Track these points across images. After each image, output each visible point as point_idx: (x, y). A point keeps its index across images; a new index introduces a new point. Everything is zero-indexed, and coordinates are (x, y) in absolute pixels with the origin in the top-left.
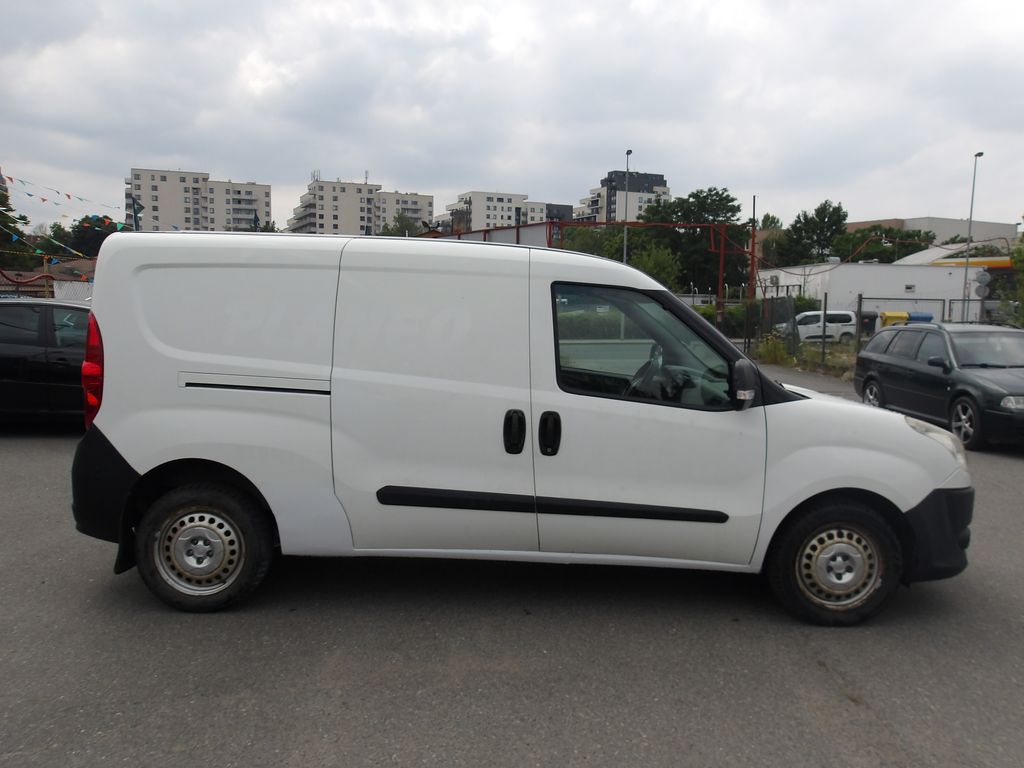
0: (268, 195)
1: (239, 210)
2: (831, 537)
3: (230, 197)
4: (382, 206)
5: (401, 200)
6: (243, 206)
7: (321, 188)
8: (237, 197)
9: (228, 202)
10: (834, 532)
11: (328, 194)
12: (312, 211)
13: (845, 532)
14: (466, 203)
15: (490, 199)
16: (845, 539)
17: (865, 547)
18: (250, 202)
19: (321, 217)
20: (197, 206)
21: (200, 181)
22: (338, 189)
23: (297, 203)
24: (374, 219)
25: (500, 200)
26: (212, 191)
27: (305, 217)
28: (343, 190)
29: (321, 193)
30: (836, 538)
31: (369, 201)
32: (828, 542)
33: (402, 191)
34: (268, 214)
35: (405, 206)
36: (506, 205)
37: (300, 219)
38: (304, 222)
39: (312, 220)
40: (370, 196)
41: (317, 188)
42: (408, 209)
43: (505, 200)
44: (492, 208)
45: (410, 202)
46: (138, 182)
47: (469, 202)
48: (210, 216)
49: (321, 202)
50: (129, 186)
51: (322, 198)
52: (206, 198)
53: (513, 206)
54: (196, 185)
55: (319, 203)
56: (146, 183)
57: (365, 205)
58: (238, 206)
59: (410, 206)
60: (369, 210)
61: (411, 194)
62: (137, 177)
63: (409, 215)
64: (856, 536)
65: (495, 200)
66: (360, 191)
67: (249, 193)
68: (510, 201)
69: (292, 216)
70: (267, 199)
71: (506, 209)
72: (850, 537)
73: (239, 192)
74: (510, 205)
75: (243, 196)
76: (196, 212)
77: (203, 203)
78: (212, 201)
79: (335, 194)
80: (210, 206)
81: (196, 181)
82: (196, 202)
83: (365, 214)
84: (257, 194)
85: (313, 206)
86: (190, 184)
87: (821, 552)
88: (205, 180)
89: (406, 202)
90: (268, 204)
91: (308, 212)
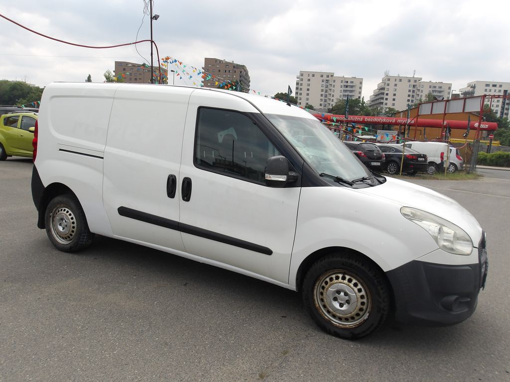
0: (361, 83)
1: (346, 91)
2: (337, 278)
3: (343, 84)
4: (421, 89)
5: (432, 86)
6: (348, 89)
7: (389, 80)
8: (346, 84)
9: (341, 87)
10: (341, 276)
11: (392, 83)
12: (382, 91)
13: (348, 277)
14: (472, 87)
15: (487, 85)
16: (346, 281)
17: (360, 290)
18: (352, 87)
19: (387, 94)
20: (327, 89)
21: (330, 76)
22: (398, 80)
23: (376, 88)
24: (415, 96)
25: (494, 86)
26: (334, 81)
27: (379, 94)
28: (401, 80)
29: (388, 82)
30: (340, 280)
31: (414, 86)
32: (335, 281)
33: (434, 81)
34: (360, 93)
35: (434, 89)
36: (497, 88)
37: (376, 95)
38: (378, 97)
39: (382, 96)
40: (415, 84)
41: (386, 80)
42: (435, 91)
43: (498, 86)
44: (488, 90)
45: (437, 87)
46: (302, 77)
47: (474, 87)
48: (332, 93)
49: (388, 87)
50: (298, 79)
51: (388, 85)
52: (331, 85)
53: (503, 89)
54: (328, 79)
55: (387, 87)
56: (305, 78)
57: (412, 89)
58: (346, 89)
59: (437, 89)
60: (413, 91)
61: (439, 83)
62: (302, 75)
63: (435, 94)
64: (354, 281)
65: (491, 86)
66: (409, 81)
67: (352, 82)
68: (501, 86)
69: (372, 94)
70: (360, 86)
71: (497, 91)
72: (350, 281)
73: (347, 82)
74: (500, 89)
75: (349, 84)
76: (326, 91)
77: (330, 87)
78: (334, 86)
79: (396, 83)
80: (332, 88)
81: (328, 76)
82: (327, 87)
83: (411, 93)
84: (356, 83)
85: (383, 89)
86: (325, 78)
87: (330, 286)
88: (332, 76)
89: (435, 87)
90: (361, 88)
91: (380, 92)
